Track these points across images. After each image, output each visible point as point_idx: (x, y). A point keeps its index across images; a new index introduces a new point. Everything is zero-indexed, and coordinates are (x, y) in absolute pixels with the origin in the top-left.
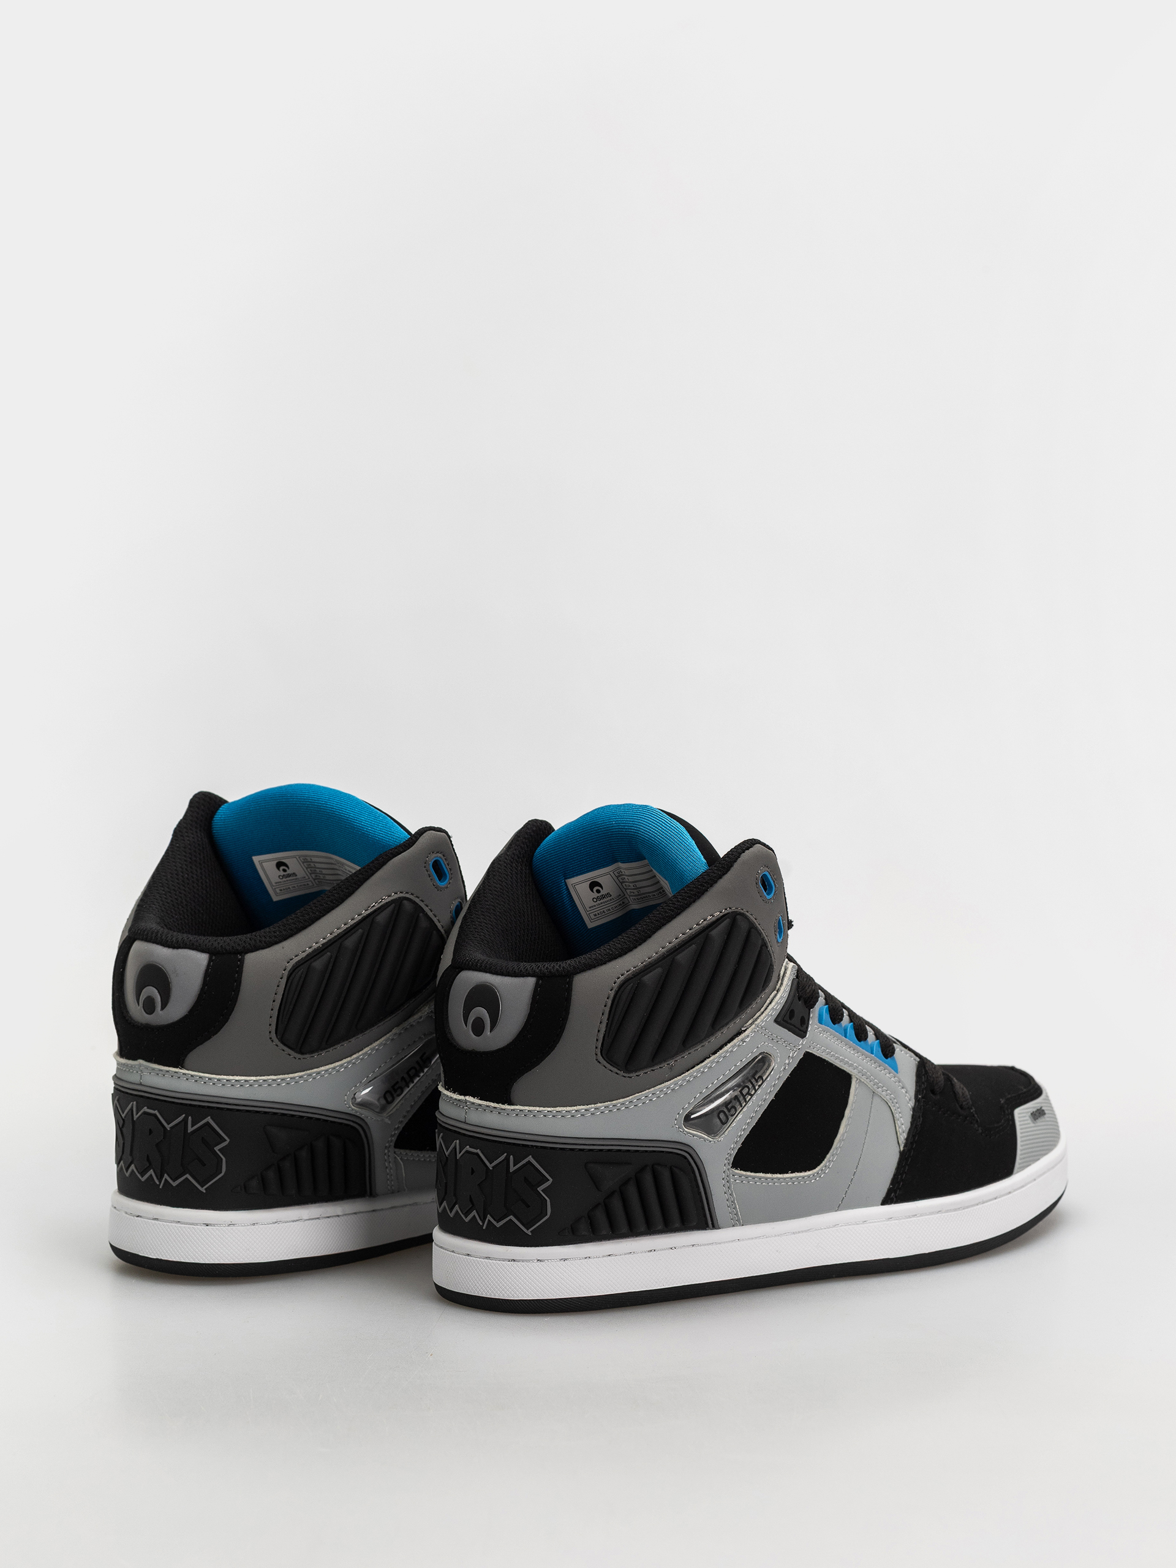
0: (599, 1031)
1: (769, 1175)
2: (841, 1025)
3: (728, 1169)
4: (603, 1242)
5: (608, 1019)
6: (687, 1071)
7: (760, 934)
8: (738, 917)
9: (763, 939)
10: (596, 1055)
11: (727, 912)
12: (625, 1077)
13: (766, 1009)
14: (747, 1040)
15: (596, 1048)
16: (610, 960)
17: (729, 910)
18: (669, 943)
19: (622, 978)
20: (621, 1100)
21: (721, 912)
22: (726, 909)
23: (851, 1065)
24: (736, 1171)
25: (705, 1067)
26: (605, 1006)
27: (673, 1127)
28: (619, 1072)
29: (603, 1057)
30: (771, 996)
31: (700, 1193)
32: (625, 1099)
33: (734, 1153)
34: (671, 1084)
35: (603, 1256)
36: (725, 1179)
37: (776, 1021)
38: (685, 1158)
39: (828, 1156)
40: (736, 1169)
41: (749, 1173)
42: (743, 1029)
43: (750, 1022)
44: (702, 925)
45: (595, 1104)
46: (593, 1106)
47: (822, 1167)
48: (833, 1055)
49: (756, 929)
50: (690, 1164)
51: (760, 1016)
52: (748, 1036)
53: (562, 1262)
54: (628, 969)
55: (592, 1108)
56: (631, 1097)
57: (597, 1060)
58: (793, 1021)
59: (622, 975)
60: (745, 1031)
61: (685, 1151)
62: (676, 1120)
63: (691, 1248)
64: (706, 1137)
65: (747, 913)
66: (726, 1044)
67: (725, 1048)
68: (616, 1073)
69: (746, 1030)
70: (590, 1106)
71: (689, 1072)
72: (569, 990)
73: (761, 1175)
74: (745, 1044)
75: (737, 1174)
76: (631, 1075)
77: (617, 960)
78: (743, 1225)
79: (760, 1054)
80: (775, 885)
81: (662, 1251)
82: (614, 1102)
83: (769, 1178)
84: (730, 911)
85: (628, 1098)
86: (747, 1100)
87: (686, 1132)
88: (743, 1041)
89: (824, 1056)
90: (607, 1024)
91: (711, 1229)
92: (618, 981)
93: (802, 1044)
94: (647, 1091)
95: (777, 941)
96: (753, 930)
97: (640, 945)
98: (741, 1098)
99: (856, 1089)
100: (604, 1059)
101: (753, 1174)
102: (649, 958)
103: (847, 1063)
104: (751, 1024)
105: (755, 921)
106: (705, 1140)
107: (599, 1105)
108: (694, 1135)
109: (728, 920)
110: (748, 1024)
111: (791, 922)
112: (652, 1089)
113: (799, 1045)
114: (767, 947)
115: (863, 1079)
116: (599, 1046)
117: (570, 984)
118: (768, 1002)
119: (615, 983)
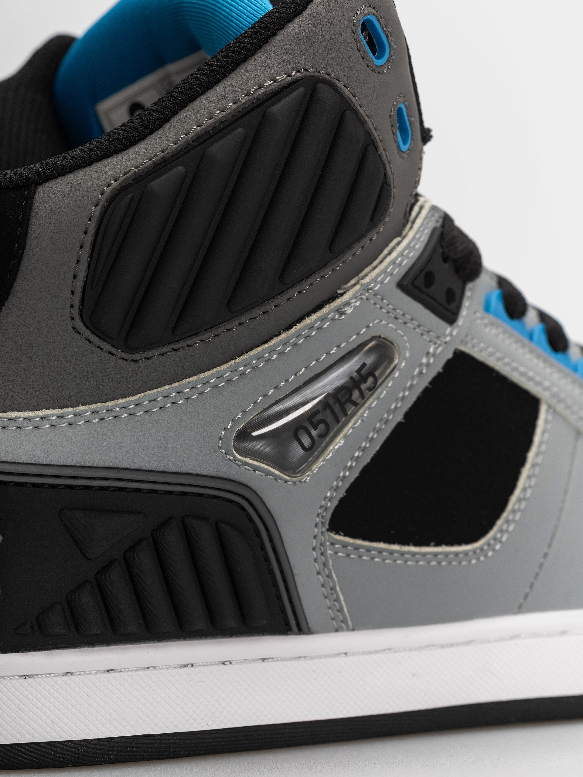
0: (75, 277)
1: (395, 547)
2: (523, 325)
3: (322, 533)
4: (96, 649)
5: (91, 256)
6: (240, 356)
7: (363, 123)
8: (320, 85)
9: (368, 134)
10: (73, 319)
11: (299, 75)
12: (126, 360)
13: (381, 262)
14: (349, 310)
15: (72, 306)
16: (98, 159)
17: (303, 74)
18: (198, 126)
19: (115, 184)
20: (120, 401)
21: (289, 76)
22: (298, 71)
23: (539, 384)
24: (337, 537)
25: (272, 351)
26: (86, 233)
27: (215, 451)
28: (113, 350)
29: (85, 324)
30: (392, 245)
31: (271, 572)
32: (128, 399)
33: (332, 506)
34: (211, 377)
35: (98, 672)
36: (317, 549)
37: (401, 285)
38: (243, 509)
39: (499, 523)
40: (337, 533)
41: (359, 542)
42: (339, 292)
43: (353, 282)
44: (254, 95)
45: (73, 407)
46: (70, 409)
47: (490, 539)
48: (506, 364)
49: (355, 112)
50: (251, 520)
51: (370, 272)
52: (348, 304)
53: (22, 680)
54: (126, 170)
55: (69, 413)
56: (137, 396)
57: (74, 328)
58: (431, 290)
59: (116, 181)
60: (342, 295)
61: (240, 495)
62: (220, 439)
63: (260, 664)
64: (277, 472)
65: (336, 82)
66: (308, 315)
67: (308, 321)
68: (110, 353)
69: (345, 293)
70: (65, 410)
71: (242, 357)
72: (28, 209)
73: (382, 545)
74: (343, 317)
75: (339, 542)
76: (136, 357)
77: (110, 159)
78: (353, 630)
79: (373, 338)
80: (390, 45)
81: (206, 668)
82: (108, 404)
83: (396, 552)
84: (305, 74)
85: (132, 398)
86: (349, 413)
87: (239, 460)
88: (340, 311)
89: (491, 362)
90: (89, 264)
91: (296, 634)
92: (108, 190)
93: (451, 335)
94: (167, 387)
95: (398, 147)
96: (348, 113)
97: (151, 134)
98: (337, 408)
99: (546, 421)
100: (87, 327)
101: (366, 543)
102: (163, 152)
103: (531, 379)
104: (355, 285)
105: (353, 99)
106: (276, 478)
107: (81, 408)
108: (255, 469)
109: (302, 89)
110: (349, 285)
111: (429, 131)
112: (177, 384)
113: (445, 336)
114: (376, 149)
115: (560, 407)
116: (77, 304)
117: (30, 199)
118: (386, 252)
119: (102, 194)
